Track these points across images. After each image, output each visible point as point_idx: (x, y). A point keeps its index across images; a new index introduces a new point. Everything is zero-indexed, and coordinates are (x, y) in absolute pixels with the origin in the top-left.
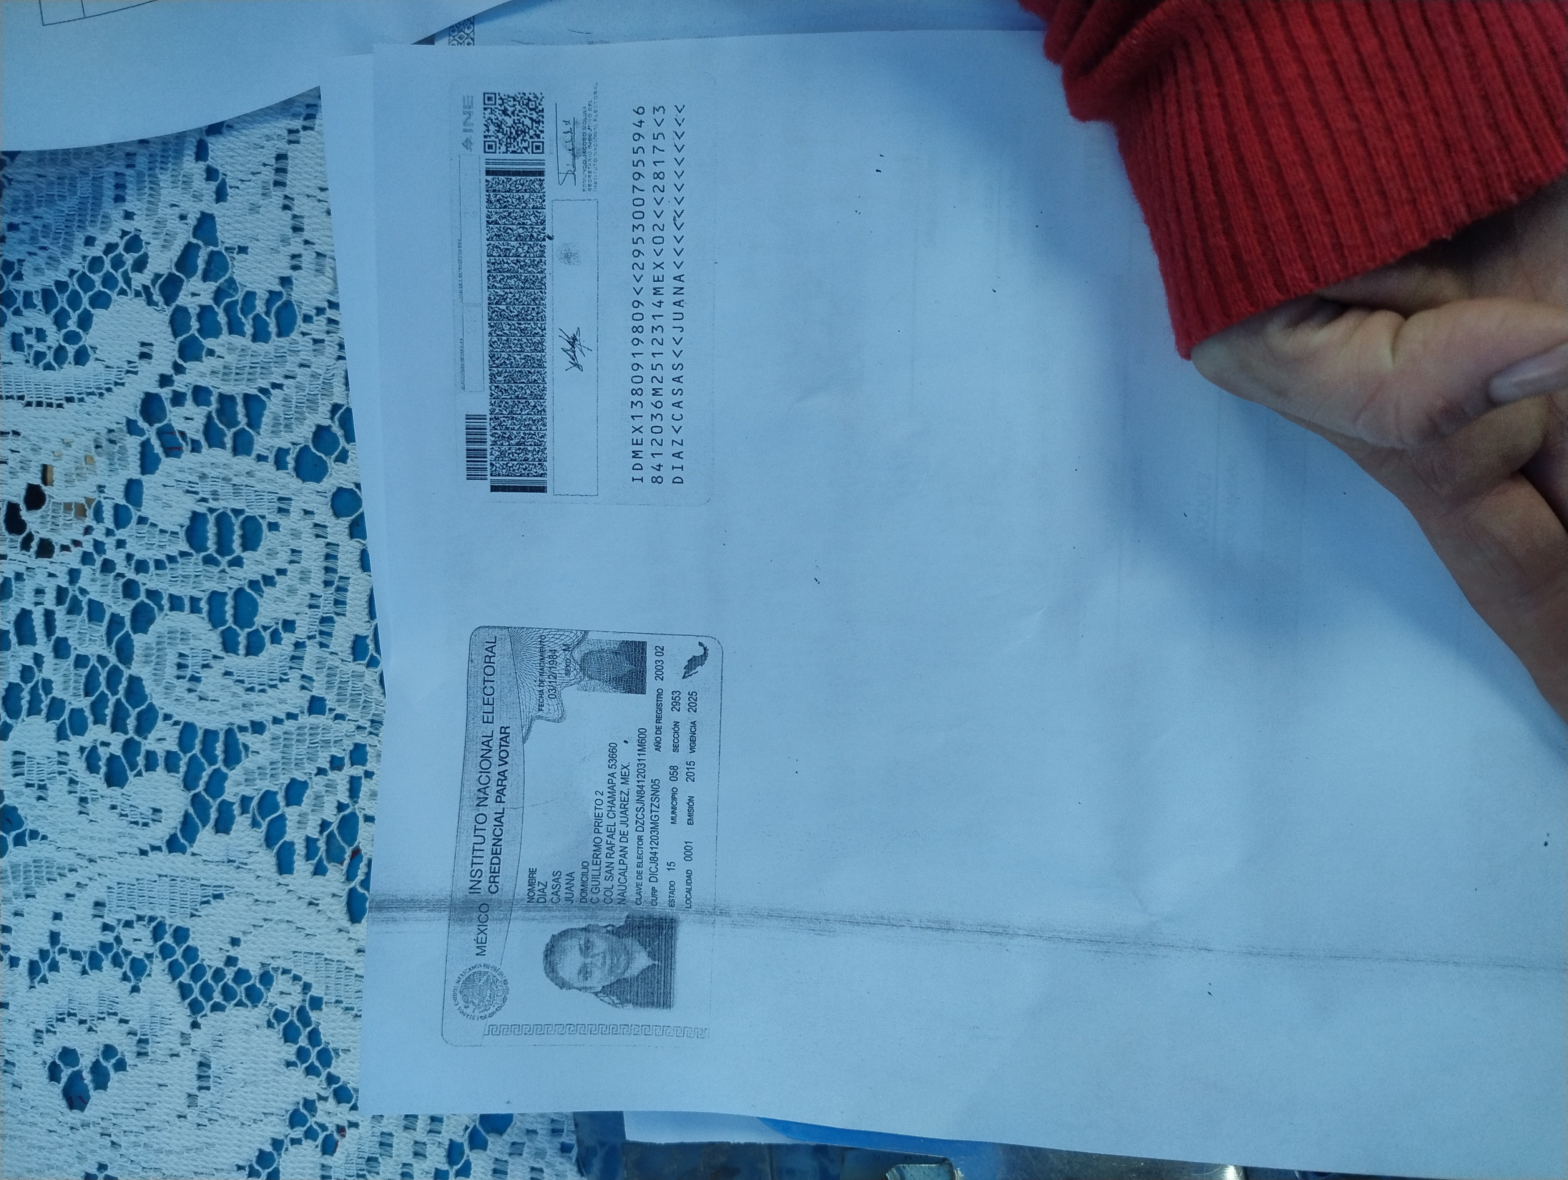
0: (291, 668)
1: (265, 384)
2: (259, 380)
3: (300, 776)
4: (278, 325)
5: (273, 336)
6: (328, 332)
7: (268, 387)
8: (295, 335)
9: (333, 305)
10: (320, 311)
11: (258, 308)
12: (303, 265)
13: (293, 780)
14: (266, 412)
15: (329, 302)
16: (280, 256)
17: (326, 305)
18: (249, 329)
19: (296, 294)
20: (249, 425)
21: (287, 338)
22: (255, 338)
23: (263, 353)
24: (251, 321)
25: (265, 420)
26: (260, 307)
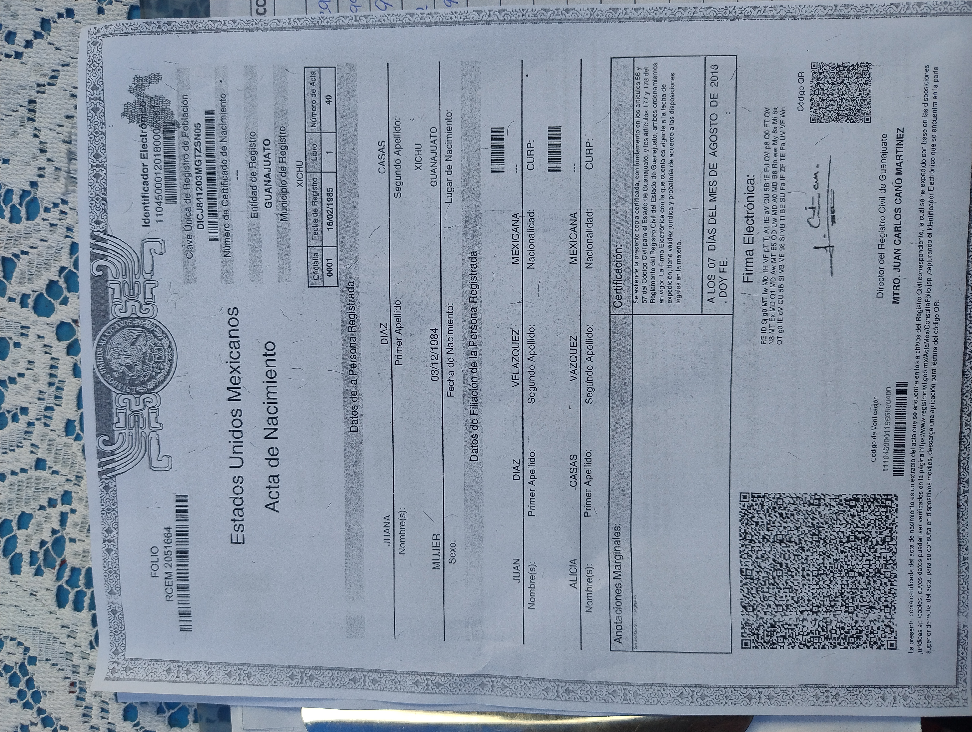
0: (25, 439)
1: (16, 251)
2: (13, 248)
3: (28, 511)
4: (27, 212)
5: (24, 220)
6: (60, 219)
7: (19, 253)
8: (38, 220)
9: (64, 202)
10: (56, 205)
11: (14, 200)
12: (46, 175)
13: (23, 513)
14: (16, 270)
15: (62, 200)
16: (31, 167)
17: (60, 201)
18: (7, 214)
19: (40, 193)
20: (4, 277)
21: (33, 222)
22: (11, 220)
23: (16, 230)
24: (9, 208)
25: (15, 274)
26: (16, 200)
